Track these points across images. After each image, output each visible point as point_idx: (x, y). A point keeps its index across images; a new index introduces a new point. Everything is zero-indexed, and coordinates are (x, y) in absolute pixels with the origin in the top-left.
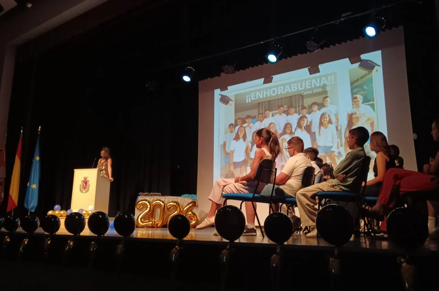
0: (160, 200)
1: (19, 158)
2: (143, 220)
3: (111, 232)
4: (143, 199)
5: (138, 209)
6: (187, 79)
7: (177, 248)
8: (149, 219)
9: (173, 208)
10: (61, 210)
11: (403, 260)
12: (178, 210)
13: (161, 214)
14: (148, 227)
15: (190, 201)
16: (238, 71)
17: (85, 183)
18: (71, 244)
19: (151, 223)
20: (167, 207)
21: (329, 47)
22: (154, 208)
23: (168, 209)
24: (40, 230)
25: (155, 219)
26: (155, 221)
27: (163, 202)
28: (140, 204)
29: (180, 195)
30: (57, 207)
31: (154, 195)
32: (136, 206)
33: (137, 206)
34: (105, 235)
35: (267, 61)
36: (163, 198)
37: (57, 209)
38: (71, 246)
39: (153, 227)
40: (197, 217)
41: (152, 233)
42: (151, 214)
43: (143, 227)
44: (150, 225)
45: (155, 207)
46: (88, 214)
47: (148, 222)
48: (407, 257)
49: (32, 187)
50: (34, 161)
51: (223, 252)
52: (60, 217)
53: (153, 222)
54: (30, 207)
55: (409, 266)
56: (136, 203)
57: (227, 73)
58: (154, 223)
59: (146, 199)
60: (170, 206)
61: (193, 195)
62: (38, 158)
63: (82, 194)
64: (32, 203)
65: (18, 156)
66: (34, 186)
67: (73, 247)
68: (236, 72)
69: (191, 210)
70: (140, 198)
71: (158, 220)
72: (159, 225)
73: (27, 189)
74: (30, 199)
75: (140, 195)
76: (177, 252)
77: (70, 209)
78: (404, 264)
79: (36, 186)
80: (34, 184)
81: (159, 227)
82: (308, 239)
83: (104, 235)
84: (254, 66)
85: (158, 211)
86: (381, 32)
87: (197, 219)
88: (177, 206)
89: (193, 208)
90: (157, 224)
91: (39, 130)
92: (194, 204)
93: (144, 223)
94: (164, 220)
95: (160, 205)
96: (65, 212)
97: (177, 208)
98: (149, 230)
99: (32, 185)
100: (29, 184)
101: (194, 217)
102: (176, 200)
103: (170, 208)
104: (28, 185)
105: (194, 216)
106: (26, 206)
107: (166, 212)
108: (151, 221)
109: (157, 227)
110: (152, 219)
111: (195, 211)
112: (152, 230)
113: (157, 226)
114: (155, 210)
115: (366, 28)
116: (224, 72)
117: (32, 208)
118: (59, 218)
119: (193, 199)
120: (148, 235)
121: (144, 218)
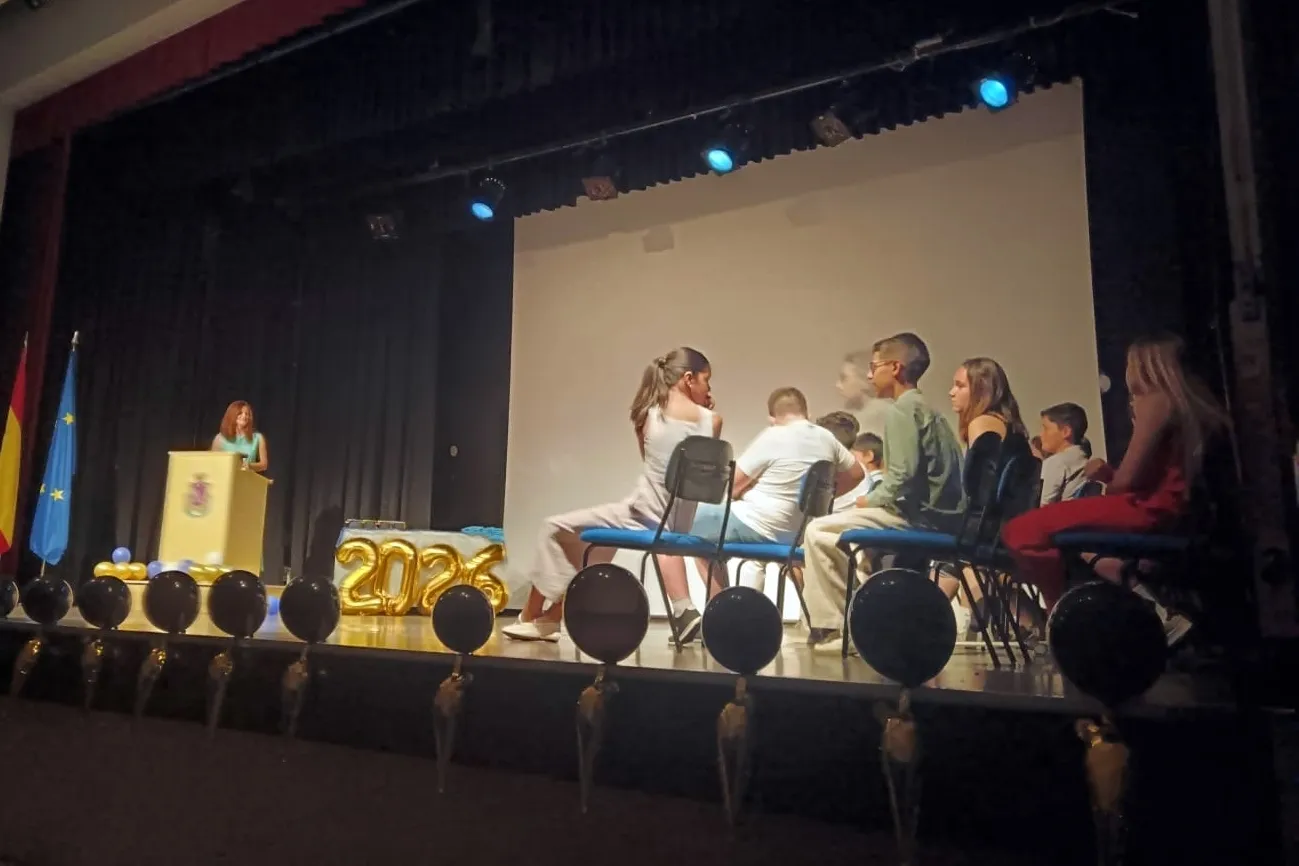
0: (403, 542)
1: (18, 417)
2: (355, 594)
3: (273, 627)
4: (359, 536)
5: (342, 562)
6: (483, 211)
7: (454, 679)
8: (372, 592)
9: (438, 564)
10: (132, 561)
11: (1093, 729)
12: (453, 567)
13: (406, 579)
14: (368, 613)
15: (484, 543)
16: (626, 191)
17: (200, 489)
18: (161, 658)
19: (377, 601)
20: (422, 559)
21: (875, 132)
22: (385, 562)
23: (425, 565)
24: (73, 617)
25: (387, 591)
26: (389, 596)
27: (411, 546)
28: (347, 550)
29: (457, 529)
30: (119, 552)
31: (389, 527)
32: (338, 553)
33: (340, 556)
34: (257, 635)
35: (705, 167)
36: (410, 536)
37: (121, 560)
38: (159, 662)
39: (381, 613)
40: (502, 589)
41: (379, 632)
42: (377, 580)
43: (354, 612)
44: (375, 607)
45: (389, 560)
46: (207, 575)
47: (368, 600)
48: (1105, 720)
49: (53, 497)
50: (58, 426)
51: (584, 693)
52: (128, 579)
53: (384, 600)
54: (46, 553)
55: (1110, 745)
56: (337, 546)
57: (594, 198)
58: (384, 602)
59: (364, 536)
60: (431, 557)
61: (492, 528)
62: (69, 419)
63: (189, 519)
64: (52, 540)
65: (15, 411)
66: (57, 495)
67: (164, 665)
68: (620, 194)
69: (489, 568)
70: (347, 534)
71: (395, 595)
72: (398, 608)
73: (40, 502)
74: (46, 531)
75: (348, 525)
76: (458, 688)
77: (156, 559)
78: (1097, 741)
79: (62, 495)
80: (59, 490)
81: (399, 614)
82: (819, 661)
83: (252, 636)
84: (670, 177)
85: (397, 571)
86: (1021, 94)
87: (504, 595)
88: (450, 556)
89: (493, 565)
90: (394, 606)
91: (74, 340)
92: (497, 552)
93: (360, 600)
94: (414, 596)
95: (402, 556)
96: (143, 566)
97: (449, 564)
98: (371, 622)
99: (54, 492)
100: (45, 489)
101: (495, 589)
102: (446, 543)
103: (430, 561)
104: (42, 490)
105: (495, 585)
106: (34, 547)
107: (419, 573)
108: (378, 597)
109: (395, 614)
110: (381, 592)
111: (496, 571)
112: (379, 623)
113: (394, 611)
114: (389, 565)
115: (981, 84)
116: (585, 194)
117: (52, 555)
118: (126, 581)
119: (492, 540)
120: (370, 636)
121: (359, 587)
